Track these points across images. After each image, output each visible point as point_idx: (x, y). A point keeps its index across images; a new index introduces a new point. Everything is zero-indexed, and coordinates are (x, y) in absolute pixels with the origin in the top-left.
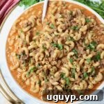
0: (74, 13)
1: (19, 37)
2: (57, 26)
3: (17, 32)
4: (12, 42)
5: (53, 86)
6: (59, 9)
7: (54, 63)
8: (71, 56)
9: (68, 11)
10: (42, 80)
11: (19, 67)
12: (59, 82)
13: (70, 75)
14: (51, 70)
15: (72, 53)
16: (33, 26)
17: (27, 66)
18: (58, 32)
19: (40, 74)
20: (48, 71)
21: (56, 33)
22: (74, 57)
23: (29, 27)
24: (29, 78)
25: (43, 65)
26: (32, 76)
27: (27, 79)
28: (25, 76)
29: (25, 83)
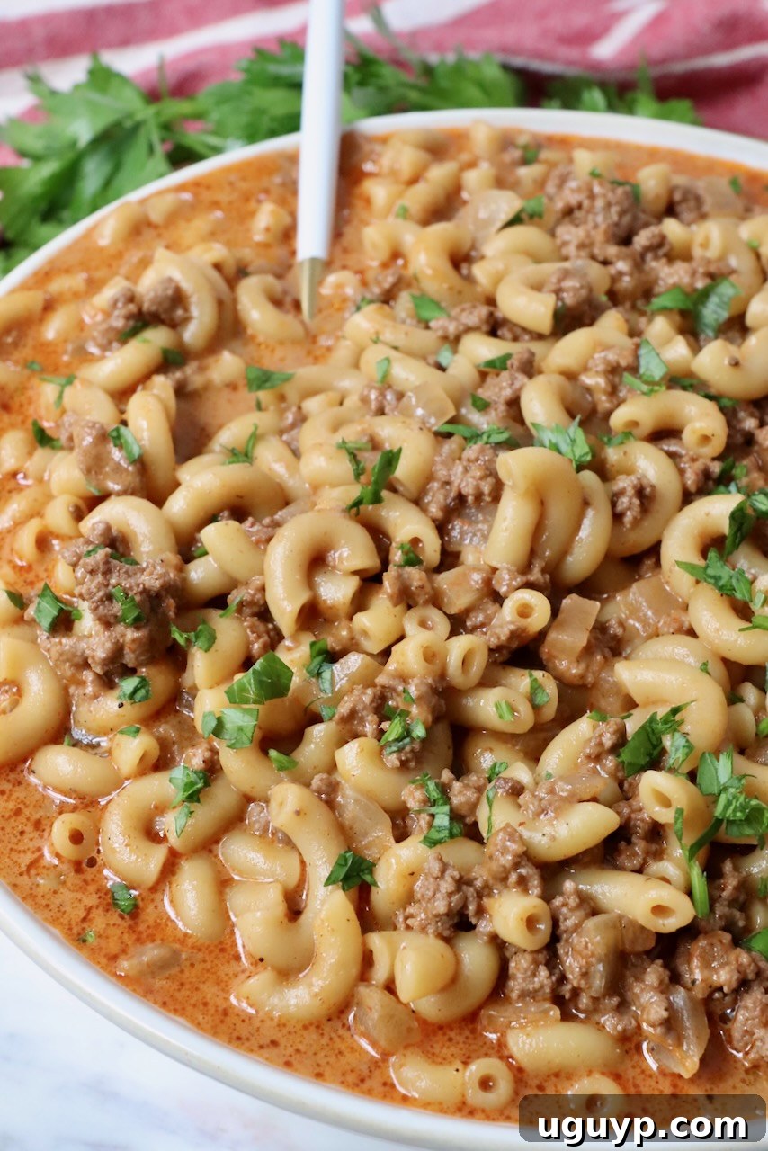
1: (44, 440)
5: (545, 870)
7: (516, 607)
10: (379, 832)
16: (194, 332)
19: (352, 758)
24: (207, 847)
27: (170, 868)
28: (151, 835)
29: (143, 916)
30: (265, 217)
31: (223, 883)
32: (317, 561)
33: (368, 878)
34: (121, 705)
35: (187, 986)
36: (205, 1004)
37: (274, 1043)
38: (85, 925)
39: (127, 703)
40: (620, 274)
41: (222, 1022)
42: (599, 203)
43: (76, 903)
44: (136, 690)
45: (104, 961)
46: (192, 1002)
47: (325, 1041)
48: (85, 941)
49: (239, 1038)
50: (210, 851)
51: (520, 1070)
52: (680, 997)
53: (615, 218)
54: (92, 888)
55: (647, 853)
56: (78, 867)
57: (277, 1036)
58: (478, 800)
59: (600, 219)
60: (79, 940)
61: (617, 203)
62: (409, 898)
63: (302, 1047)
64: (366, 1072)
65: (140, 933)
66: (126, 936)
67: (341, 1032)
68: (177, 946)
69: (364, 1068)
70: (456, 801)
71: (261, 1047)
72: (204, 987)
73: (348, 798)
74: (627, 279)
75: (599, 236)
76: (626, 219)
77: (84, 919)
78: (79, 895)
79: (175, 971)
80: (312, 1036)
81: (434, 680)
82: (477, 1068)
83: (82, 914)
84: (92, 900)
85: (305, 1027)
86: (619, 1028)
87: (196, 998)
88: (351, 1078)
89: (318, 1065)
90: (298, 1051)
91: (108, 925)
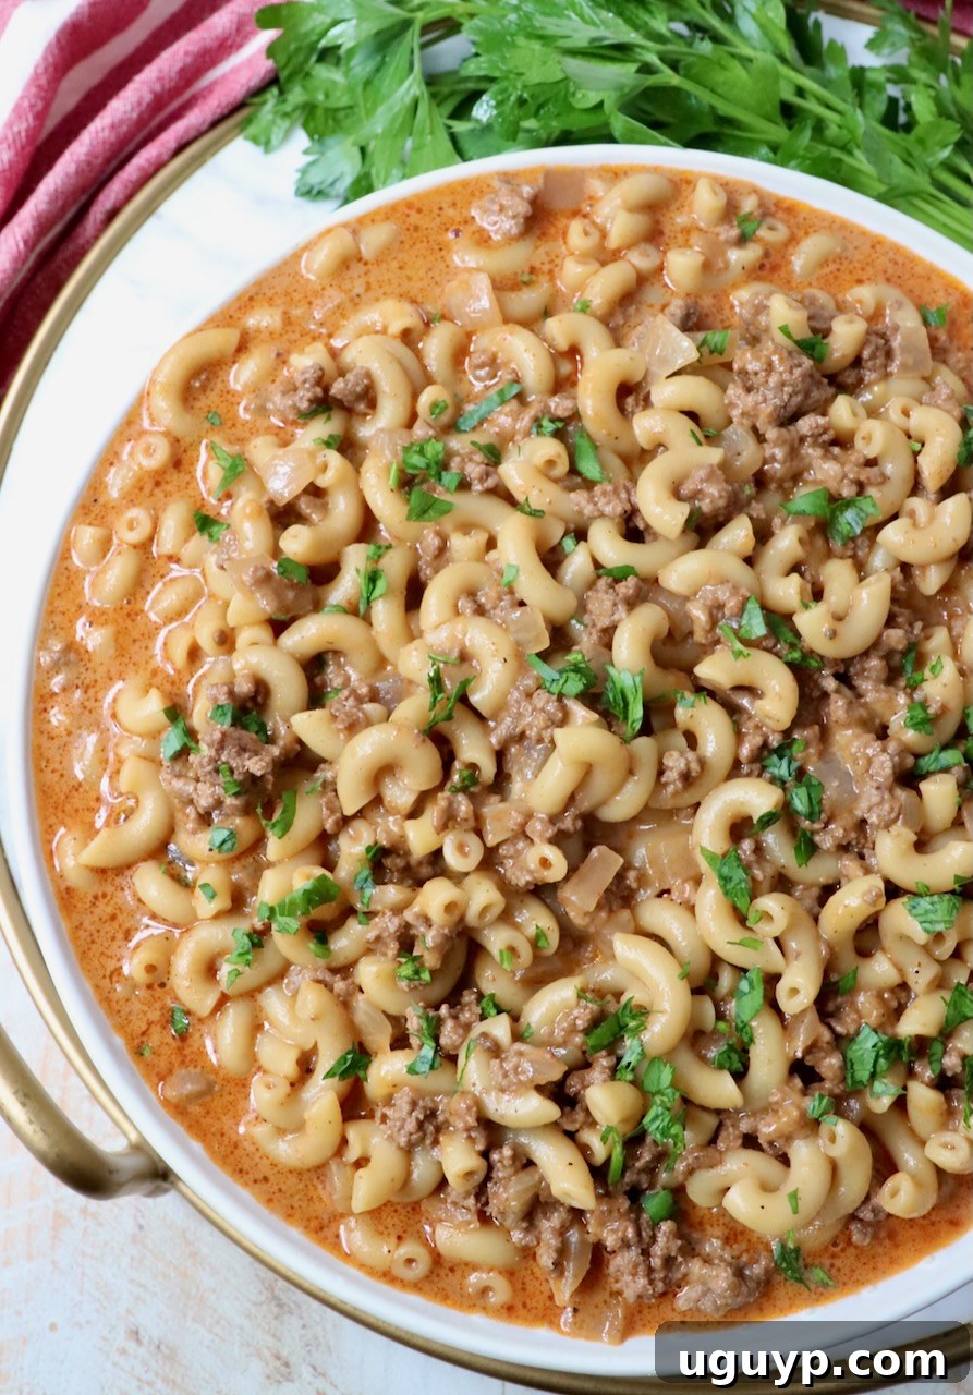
0: (845, 336)
1: (204, 522)
2: (636, 459)
3: (179, 461)
4: (117, 572)
5: (492, 1132)
6: (681, 265)
7: (541, 858)
8: (739, 828)
9: (782, 313)
10: (380, 1037)
11: (159, 850)
12: (562, 1095)
13: (695, 1037)
14: (496, 940)
15: (757, 797)
17: (249, 853)
18: (633, 531)
19: (369, 973)
20: (465, 947)
21: (607, 544)
22: (773, 839)
24: (251, 994)
25: (415, 877)
26: (278, 977)
27: (223, 1000)
28: (210, 970)
29: (190, 1041)
31: (256, 1027)
33: (361, 1074)
34: (211, 850)
35: (212, 1114)
36: (223, 1135)
37: (266, 1179)
38: (145, 1039)
39: (215, 851)
40: (773, 459)
41: (232, 1153)
42: (773, 380)
43: (141, 1015)
44: (224, 842)
45: (154, 1078)
46: (213, 1130)
47: (301, 1186)
48: (142, 1055)
49: (241, 1171)
50: (252, 997)
51: (439, 1255)
52: (574, 1236)
53: (786, 397)
54: (158, 1005)
55: (584, 1123)
56: (150, 987)
57: (269, 1173)
58: (462, 1043)
59: (770, 395)
60: (138, 1052)
61: (792, 385)
62: (389, 1101)
63: (284, 1188)
64: (326, 1222)
65: (185, 1056)
66: (174, 1057)
67: (315, 1182)
68: (212, 1077)
69: (325, 1217)
70: (443, 1041)
71: (255, 1182)
72: (224, 1118)
73: (360, 1002)
74: (777, 466)
75: (766, 410)
76: (797, 399)
77: (143, 1034)
78: (145, 1008)
79: (208, 1098)
80: (293, 1180)
81: (450, 931)
82: (409, 1249)
83: (144, 1027)
84: (155, 1015)
85: (291, 1172)
86: (523, 1243)
87: (217, 1125)
88: (314, 1224)
89: (292, 1207)
90: (280, 1190)
91: (162, 1043)
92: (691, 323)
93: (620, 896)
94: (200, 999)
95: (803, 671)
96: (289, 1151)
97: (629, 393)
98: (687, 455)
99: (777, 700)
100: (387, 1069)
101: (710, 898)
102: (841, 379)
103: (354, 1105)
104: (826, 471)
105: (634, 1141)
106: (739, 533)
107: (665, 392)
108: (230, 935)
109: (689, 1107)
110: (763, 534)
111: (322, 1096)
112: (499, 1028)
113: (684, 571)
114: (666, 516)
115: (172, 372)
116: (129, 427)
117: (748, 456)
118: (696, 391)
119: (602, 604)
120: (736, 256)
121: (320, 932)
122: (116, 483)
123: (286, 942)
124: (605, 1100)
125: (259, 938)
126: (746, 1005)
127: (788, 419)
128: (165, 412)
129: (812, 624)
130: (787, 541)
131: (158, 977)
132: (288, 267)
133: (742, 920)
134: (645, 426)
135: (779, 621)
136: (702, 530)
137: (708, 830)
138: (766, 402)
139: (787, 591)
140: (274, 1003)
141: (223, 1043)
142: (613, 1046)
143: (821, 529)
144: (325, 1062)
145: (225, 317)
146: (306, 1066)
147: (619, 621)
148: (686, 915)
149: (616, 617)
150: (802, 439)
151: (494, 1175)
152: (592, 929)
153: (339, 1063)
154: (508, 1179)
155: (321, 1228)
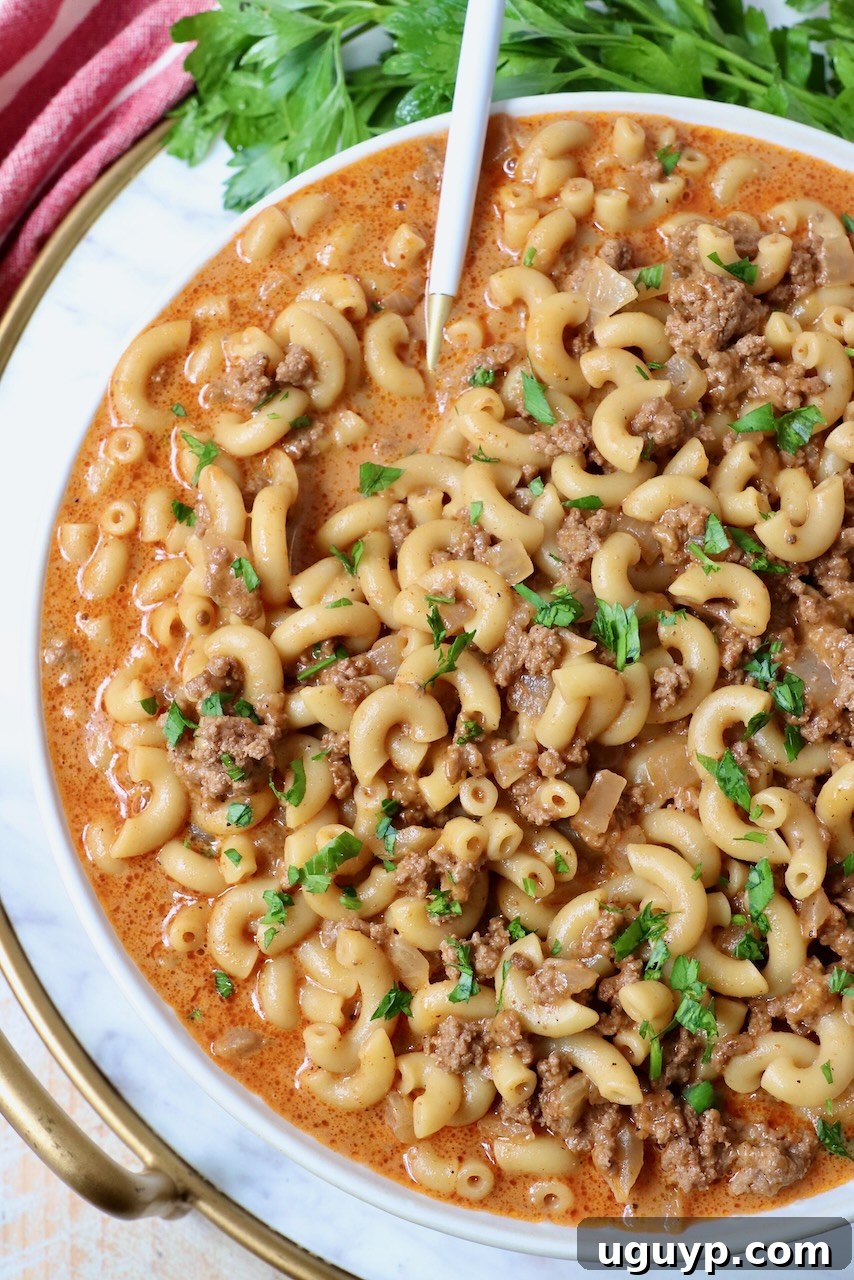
0: (772, 255)
1: (182, 511)
2: (587, 399)
3: (154, 452)
4: (106, 563)
5: (536, 1044)
6: (610, 207)
7: (552, 796)
8: (732, 733)
9: (710, 242)
10: (419, 972)
11: (183, 828)
12: (596, 999)
13: (714, 933)
14: (518, 870)
15: (746, 702)
16: (324, 392)
17: (266, 824)
18: (593, 464)
19: (401, 914)
20: (489, 880)
21: (570, 479)
22: (763, 739)
23: (286, 408)
24: (290, 951)
25: (432, 822)
26: (316, 927)
27: (260, 964)
28: (247, 935)
29: (238, 1001)
30: (402, 241)
31: (298, 981)
32: (395, 729)
33: (406, 1010)
34: (229, 825)
35: (266, 1066)
36: (278, 1083)
37: (325, 1123)
38: (194, 1004)
39: (233, 826)
40: (717, 382)
41: (289, 1100)
42: (709, 306)
43: (188, 984)
44: (241, 817)
45: (205, 1039)
46: (268, 1080)
47: (362, 1125)
48: (193, 1019)
49: (300, 1116)
50: (291, 953)
51: (499, 1169)
52: (625, 1135)
53: (722, 322)
54: (201, 971)
55: (621, 1025)
56: (191, 955)
57: (327, 1117)
58: (497, 966)
59: (707, 322)
60: (189, 1017)
61: (727, 310)
62: (435, 1032)
63: (345, 1129)
64: (389, 1154)
65: (235, 1015)
66: (224, 1017)
67: (375, 1119)
68: (260, 1032)
69: (388, 1150)
70: (479, 965)
71: (316, 1126)
72: (279, 1068)
73: (397, 944)
74: (721, 388)
75: (705, 337)
76: (734, 322)
77: (194, 999)
78: (190, 977)
79: (257, 1052)
80: (353, 1121)
81: (474, 866)
82: (472, 1167)
83: (192, 993)
84: (200, 982)
85: (349, 1114)
86: (578, 1149)
87: (272, 1075)
88: (378, 1158)
89: (356, 1145)
90: (342, 1131)
91: (211, 1005)
92: (625, 263)
93: (629, 814)
94: (240, 963)
95: (772, 577)
96: (346, 1094)
97: (575, 336)
98: (636, 391)
99: (751, 608)
100: (429, 1001)
101: (712, 802)
102: (774, 297)
103: (402, 1039)
104: (768, 387)
105: (670, 1036)
106: (692, 457)
107: (609, 331)
108: (261, 896)
109: (717, 998)
110: (716, 455)
111: (371, 1036)
112: (530, 947)
113: (646, 498)
114: (622, 450)
115: (133, 370)
116: (98, 428)
117: (693, 383)
118: (638, 328)
119: (575, 539)
120: (659, 191)
121: (347, 885)
122: (95, 480)
123: (316, 899)
124: (636, 998)
125: (289, 897)
126: (758, 895)
127: (726, 342)
128: (131, 409)
129: (772, 532)
130: (739, 459)
131: (196, 947)
132: (226, 256)
133: (744, 816)
134: (593, 366)
135: (741, 534)
136: (657, 459)
137: (703, 737)
138: (704, 330)
139: (744, 505)
140: (312, 956)
141: (269, 998)
142: (639, 949)
143: (772, 442)
144: (370, 1005)
145: (174, 312)
146: (350, 1014)
147: (594, 553)
148: (692, 821)
149: (591, 550)
150: (743, 360)
151: (544, 1085)
152: (607, 849)
153: (384, 1003)
154: (556, 1087)
155: (386, 1161)
